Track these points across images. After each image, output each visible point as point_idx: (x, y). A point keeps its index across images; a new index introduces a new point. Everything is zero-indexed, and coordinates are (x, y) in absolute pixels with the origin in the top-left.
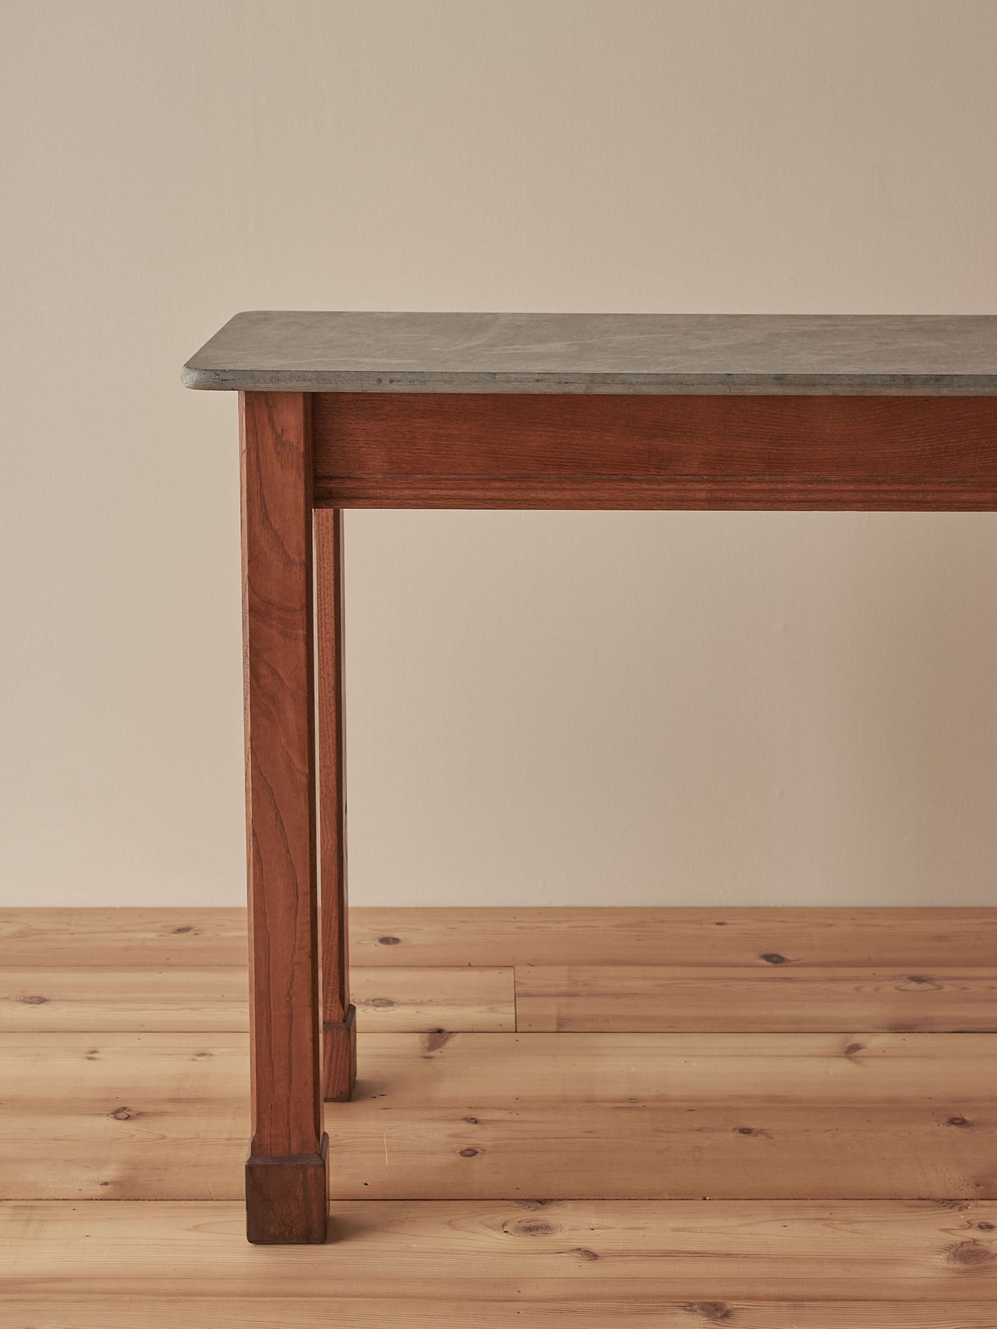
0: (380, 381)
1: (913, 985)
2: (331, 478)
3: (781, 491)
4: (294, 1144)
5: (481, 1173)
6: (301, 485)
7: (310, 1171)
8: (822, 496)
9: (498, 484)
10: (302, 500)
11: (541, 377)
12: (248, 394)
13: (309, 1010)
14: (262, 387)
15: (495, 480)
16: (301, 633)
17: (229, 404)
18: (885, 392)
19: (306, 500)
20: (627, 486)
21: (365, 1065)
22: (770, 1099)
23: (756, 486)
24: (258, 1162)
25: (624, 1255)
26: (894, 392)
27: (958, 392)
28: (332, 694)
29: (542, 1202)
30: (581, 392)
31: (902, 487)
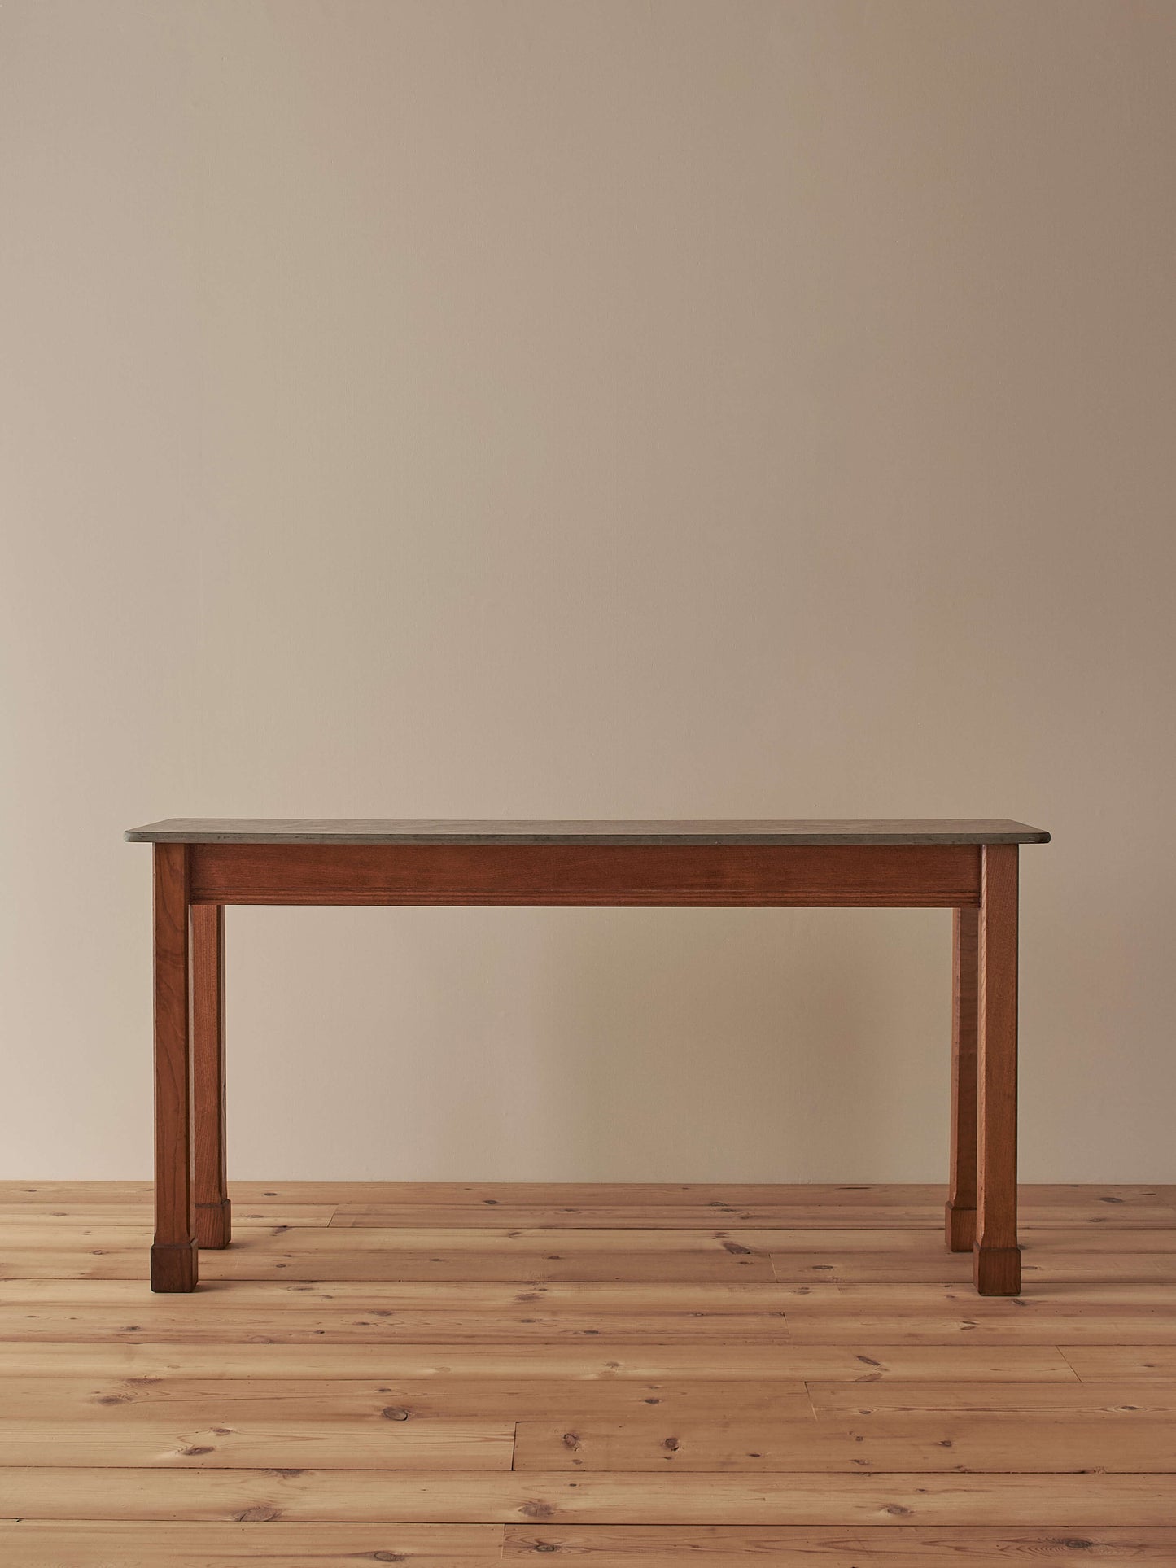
0: (219, 838)
1: (566, 1212)
2: (198, 889)
3: (425, 896)
4: (176, 1237)
5: (283, 1273)
6: (182, 891)
7: (184, 1252)
8: (445, 899)
9: (283, 893)
10: (183, 899)
11: (298, 836)
12: (156, 844)
13: (184, 1166)
14: (162, 840)
15: (281, 890)
16: (182, 966)
17: (148, 848)
18: (467, 843)
19: (185, 899)
20: (346, 893)
21: (236, 1233)
22: (455, 1250)
23: (412, 893)
24: (157, 1247)
25: (340, 1297)
26: (472, 843)
27: (504, 843)
28: (216, 1020)
29: (313, 1281)
30: (318, 843)
31: (485, 894)
